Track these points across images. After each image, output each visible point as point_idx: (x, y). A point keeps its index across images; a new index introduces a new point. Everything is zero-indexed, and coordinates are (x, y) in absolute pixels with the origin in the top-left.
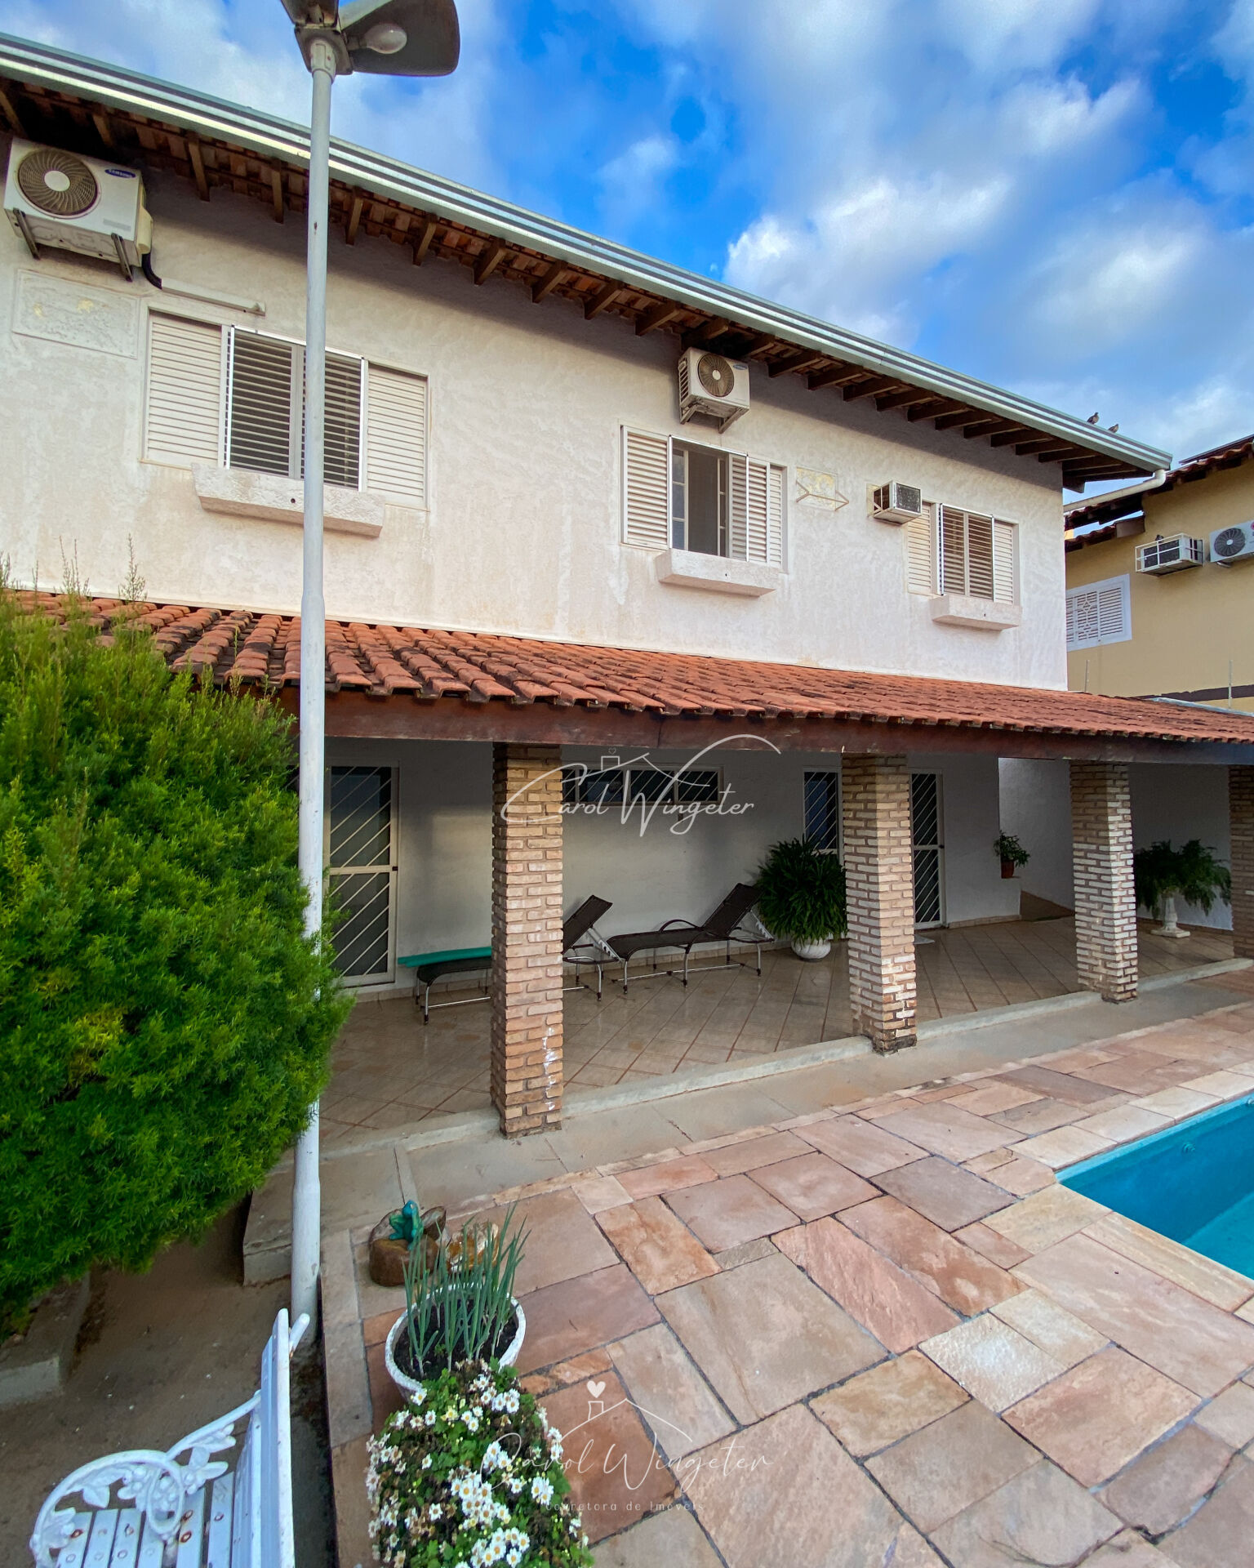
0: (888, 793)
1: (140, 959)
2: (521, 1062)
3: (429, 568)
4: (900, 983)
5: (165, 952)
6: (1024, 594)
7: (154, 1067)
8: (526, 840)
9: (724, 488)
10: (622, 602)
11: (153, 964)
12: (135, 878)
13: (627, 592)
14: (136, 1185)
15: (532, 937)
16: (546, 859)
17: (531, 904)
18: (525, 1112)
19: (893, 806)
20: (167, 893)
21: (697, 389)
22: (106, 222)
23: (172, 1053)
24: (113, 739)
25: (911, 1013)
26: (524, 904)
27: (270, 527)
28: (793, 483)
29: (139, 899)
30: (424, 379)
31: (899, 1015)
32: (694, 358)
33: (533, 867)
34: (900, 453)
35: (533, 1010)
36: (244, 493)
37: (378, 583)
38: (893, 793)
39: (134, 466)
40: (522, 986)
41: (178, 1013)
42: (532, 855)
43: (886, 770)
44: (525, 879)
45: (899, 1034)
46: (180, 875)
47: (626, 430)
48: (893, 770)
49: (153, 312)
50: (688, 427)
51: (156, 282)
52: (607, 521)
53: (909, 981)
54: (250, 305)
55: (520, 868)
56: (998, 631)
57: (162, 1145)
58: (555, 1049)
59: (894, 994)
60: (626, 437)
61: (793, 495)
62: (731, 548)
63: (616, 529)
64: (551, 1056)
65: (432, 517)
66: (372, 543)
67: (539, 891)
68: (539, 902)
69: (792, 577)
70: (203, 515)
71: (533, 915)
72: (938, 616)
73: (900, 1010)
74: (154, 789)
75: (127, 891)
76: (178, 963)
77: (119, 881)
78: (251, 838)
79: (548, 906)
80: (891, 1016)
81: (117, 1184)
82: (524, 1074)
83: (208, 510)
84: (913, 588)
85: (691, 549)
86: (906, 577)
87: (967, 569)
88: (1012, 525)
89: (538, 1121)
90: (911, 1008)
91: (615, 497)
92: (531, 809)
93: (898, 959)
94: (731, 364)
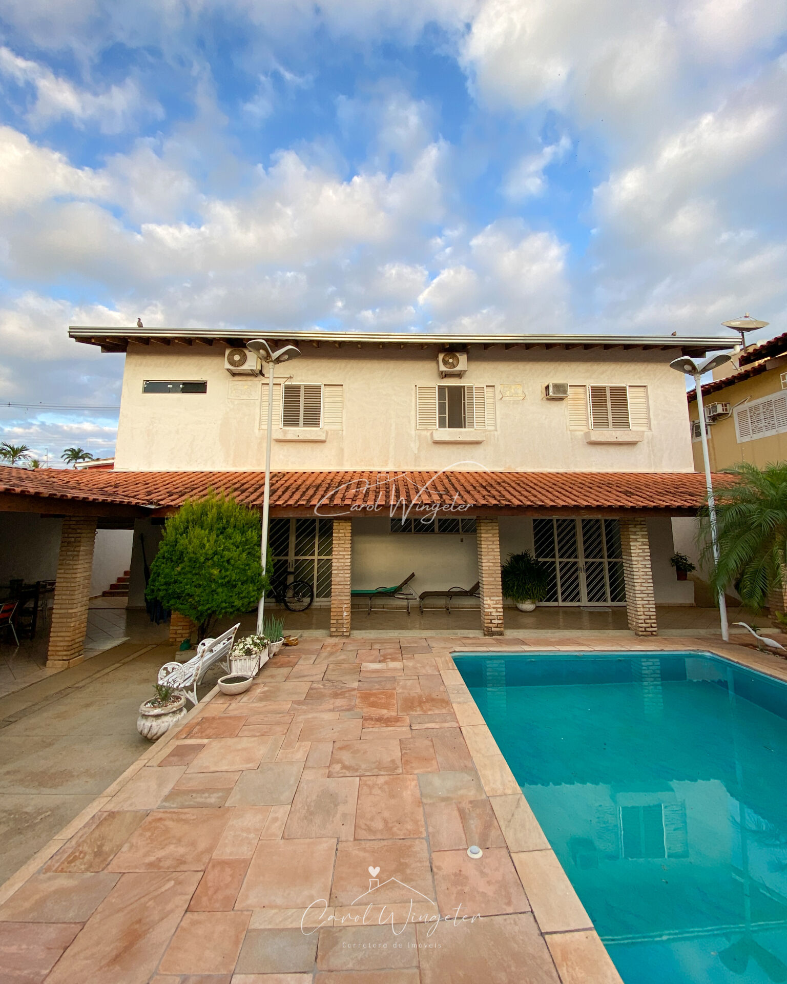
0: (487, 530)
1: (222, 560)
2: (335, 614)
3: (342, 450)
4: (494, 608)
5: (225, 559)
6: (653, 422)
7: (222, 579)
8: (339, 544)
9: (464, 400)
10: (416, 452)
11: (224, 561)
12: (223, 546)
13: (418, 448)
14: (218, 597)
15: (340, 575)
16: (344, 551)
17: (340, 564)
18: (337, 630)
19: (490, 535)
20: (229, 550)
21: (443, 368)
22: (249, 366)
23: (225, 576)
24: (224, 521)
25: (500, 622)
26: (338, 564)
27: (294, 443)
28: (499, 391)
29: (223, 550)
30: (342, 385)
31: (493, 621)
32: (441, 356)
33: (341, 553)
34: (561, 366)
35: (339, 598)
36: (285, 436)
37: (326, 457)
38: (490, 530)
39: (257, 431)
40: (336, 590)
41: (227, 570)
42: (340, 549)
43: (486, 521)
44: (338, 557)
45: (493, 629)
46: (231, 546)
47: (417, 387)
48: (490, 521)
49: (263, 384)
50: (445, 380)
51: (263, 375)
52: (409, 422)
53: (499, 608)
54: (288, 376)
55: (336, 553)
56: (636, 443)
57: (222, 592)
58: (347, 612)
59: (491, 612)
60: (418, 389)
61: (498, 396)
62: (467, 424)
63: (414, 425)
64: (345, 614)
65: (344, 433)
66: (325, 444)
67: (343, 560)
68: (342, 564)
69: (499, 432)
70: (276, 443)
71: (341, 568)
72: (588, 441)
73: (495, 619)
74: (230, 530)
75: (221, 548)
76: (228, 561)
77: (220, 547)
78: (247, 540)
79: (346, 566)
80: (489, 621)
81: (215, 596)
82: (336, 618)
83: (276, 441)
84: (572, 428)
85: (449, 427)
86: (568, 424)
87: (610, 414)
88: (645, 386)
89: (340, 634)
90: (500, 619)
91: (413, 413)
92: (340, 535)
93: (492, 598)
94: (458, 354)
